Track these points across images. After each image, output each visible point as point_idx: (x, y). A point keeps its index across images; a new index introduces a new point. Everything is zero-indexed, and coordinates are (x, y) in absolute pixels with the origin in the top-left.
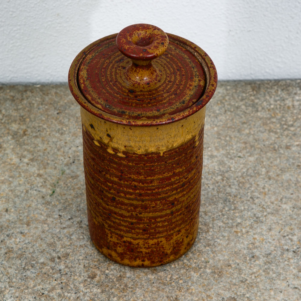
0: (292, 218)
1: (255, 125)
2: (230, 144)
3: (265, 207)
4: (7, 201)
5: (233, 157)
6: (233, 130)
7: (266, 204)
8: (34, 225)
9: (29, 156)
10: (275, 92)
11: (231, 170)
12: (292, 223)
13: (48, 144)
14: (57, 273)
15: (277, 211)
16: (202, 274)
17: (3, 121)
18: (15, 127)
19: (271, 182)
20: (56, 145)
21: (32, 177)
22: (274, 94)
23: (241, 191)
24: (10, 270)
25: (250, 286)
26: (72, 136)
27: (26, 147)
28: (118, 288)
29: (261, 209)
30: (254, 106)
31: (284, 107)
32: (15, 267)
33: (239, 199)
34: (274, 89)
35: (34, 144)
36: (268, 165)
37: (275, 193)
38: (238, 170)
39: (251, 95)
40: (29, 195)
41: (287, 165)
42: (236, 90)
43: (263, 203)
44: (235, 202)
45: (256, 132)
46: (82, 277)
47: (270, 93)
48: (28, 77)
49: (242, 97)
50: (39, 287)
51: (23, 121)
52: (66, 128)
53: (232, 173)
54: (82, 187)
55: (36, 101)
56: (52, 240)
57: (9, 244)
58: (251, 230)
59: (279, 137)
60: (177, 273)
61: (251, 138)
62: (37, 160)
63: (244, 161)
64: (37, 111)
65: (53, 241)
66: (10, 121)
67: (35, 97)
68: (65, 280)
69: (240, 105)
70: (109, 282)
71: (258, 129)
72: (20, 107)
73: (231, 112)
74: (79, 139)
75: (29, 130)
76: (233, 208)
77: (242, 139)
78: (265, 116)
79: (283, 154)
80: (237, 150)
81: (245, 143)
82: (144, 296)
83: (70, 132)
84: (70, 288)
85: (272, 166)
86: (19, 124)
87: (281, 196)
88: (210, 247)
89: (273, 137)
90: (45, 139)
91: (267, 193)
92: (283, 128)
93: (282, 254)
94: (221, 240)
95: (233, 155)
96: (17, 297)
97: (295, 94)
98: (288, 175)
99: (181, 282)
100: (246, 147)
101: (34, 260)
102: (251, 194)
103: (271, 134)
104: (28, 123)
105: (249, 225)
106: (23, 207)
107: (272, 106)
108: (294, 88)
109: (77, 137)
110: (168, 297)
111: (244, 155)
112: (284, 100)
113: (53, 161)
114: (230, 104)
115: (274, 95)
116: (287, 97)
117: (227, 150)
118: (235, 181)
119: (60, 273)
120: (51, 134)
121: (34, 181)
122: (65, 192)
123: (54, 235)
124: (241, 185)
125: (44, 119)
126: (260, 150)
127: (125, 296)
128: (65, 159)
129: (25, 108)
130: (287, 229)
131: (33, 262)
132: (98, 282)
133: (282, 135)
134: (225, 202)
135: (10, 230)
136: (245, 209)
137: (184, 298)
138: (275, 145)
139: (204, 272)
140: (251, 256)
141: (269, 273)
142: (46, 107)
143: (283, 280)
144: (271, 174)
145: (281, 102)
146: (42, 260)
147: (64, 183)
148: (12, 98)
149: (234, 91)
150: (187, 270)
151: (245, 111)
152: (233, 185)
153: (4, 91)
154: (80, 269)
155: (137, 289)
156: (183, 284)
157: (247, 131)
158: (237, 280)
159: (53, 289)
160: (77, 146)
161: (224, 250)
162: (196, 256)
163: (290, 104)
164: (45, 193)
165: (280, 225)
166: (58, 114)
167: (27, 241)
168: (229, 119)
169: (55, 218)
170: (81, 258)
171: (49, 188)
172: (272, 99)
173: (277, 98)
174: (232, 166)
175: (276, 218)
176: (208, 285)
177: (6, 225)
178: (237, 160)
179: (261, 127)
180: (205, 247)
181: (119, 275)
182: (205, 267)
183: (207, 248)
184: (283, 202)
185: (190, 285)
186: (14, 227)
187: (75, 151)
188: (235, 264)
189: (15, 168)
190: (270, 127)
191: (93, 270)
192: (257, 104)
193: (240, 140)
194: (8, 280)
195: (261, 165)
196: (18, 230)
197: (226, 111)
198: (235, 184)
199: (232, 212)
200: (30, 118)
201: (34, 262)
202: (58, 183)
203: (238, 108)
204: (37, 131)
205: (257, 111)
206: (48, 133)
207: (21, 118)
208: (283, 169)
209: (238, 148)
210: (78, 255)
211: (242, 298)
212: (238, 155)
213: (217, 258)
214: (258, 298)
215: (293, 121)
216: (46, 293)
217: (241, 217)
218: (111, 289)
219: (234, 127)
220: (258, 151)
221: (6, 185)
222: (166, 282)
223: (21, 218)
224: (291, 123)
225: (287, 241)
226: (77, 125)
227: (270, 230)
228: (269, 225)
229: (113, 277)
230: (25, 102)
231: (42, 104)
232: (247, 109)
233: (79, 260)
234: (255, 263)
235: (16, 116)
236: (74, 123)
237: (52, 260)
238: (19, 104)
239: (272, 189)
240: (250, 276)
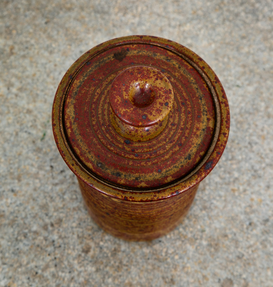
1: (254, 41)
2: (229, 68)
3: (263, 156)
5: (231, 87)
6: (232, 47)
7: (265, 153)
8: (26, 180)
9: (18, 84)
13: (36, 67)
14: (50, 245)
16: (199, 248)
18: (1, 43)
19: (270, 121)
20: (45, 68)
21: (22, 114)
23: (239, 134)
24: (2, 242)
25: (247, 264)
26: (62, 55)
27: (14, 71)
28: (113, 266)
29: (259, 159)
30: (254, 12)
32: (8, 238)
33: (237, 146)
35: (22, 66)
36: (268, 97)
38: (236, 105)
40: (19, 139)
43: (262, 151)
44: (233, 149)
45: (256, 50)
46: (76, 251)
50: (33, 265)
51: (9, 34)
52: (55, 44)
55: (22, 4)
56: (44, 201)
58: (248, 188)
60: (173, 245)
62: (25, 89)
63: (243, 92)
64: (24, 19)
68: (59, 255)
69: (240, 11)
71: (259, 47)
72: (5, 13)
73: (230, 21)
75: (16, 47)
76: (230, 157)
77: (242, 61)
78: (266, 27)
80: (235, 77)
81: (244, 66)
82: (139, 275)
83: (59, 51)
84: (64, 266)
85: (272, 100)
86: (5, 38)
88: (207, 210)
90: (34, 60)
91: (266, 137)
94: (217, 201)
95: (231, 84)
96: (10, 278)
99: (177, 257)
100: (244, 73)
101: (27, 228)
102: (249, 138)
104: (15, 37)
105: (247, 181)
106: (13, 155)
109: (67, 57)
110: (163, 278)
111: (243, 84)
113: (42, 91)
114: (228, 10)
117: (224, 76)
119: (54, 245)
120: (40, 53)
121: (23, 119)
123: (46, 194)
124: (239, 126)
125: (31, 30)
126: (259, 76)
127: (120, 276)
129: (11, 15)
131: (25, 231)
132: (93, 257)
136: (242, 158)
137: (180, 279)
139: (200, 245)
140: (248, 223)
141: (266, 247)
142: (34, 14)
144: (270, 110)
146: (35, 228)
150: (183, 241)
151: (245, 20)
154: (73, 241)
155: (133, 267)
156: (179, 260)
157: (246, 49)
159: (47, 267)
161: (220, 214)
162: (192, 223)
164: (36, 136)
166: (46, 23)
167: (18, 203)
168: (227, 31)
169: (46, 171)
170: (74, 225)
171: (40, 129)
176: (204, 262)
178: (235, 91)
179: (261, 43)
180: (201, 210)
181: (113, 249)
182: (201, 238)
183: (204, 212)
185: (186, 261)
186: (4, 183)
188: (231, 233)
189: (3, 100)
190: (271, 43)
192: (258, 9)
193: (239, 62)
195: (260, 97)
196: (8, 187)
197: (224, 20)
199: (229, 162)
200: (16, 30)
201: (27, 231)
202: (48, 122)
203: (237, 15)
204: (25, 48)
205: (258, 20)
206: (36, 51)
207: (7, 29)
209: (236, 73)
210: (72, 221)
211: (238, 279)
212: (237, 84)
213: (213, 226)
214: (255, 280)
216: (40, 272)
217: (239, 170)
218: (106, 266)
219: (232, 43)
220: (257, 78)
222: (162, 257)
223: (11, 171)
227: (268, 187)
228: (267, 180)
229: (108, 251)
230: (10, 6)
231: (28, 10)
232: (247, 17)
233: (72, 228)
234: (252, 233)
235: (2, 26)
236: (63, 37)
237: (45, 227)
238: (5, 9)
239: (271, 131)
240: (247, 250)
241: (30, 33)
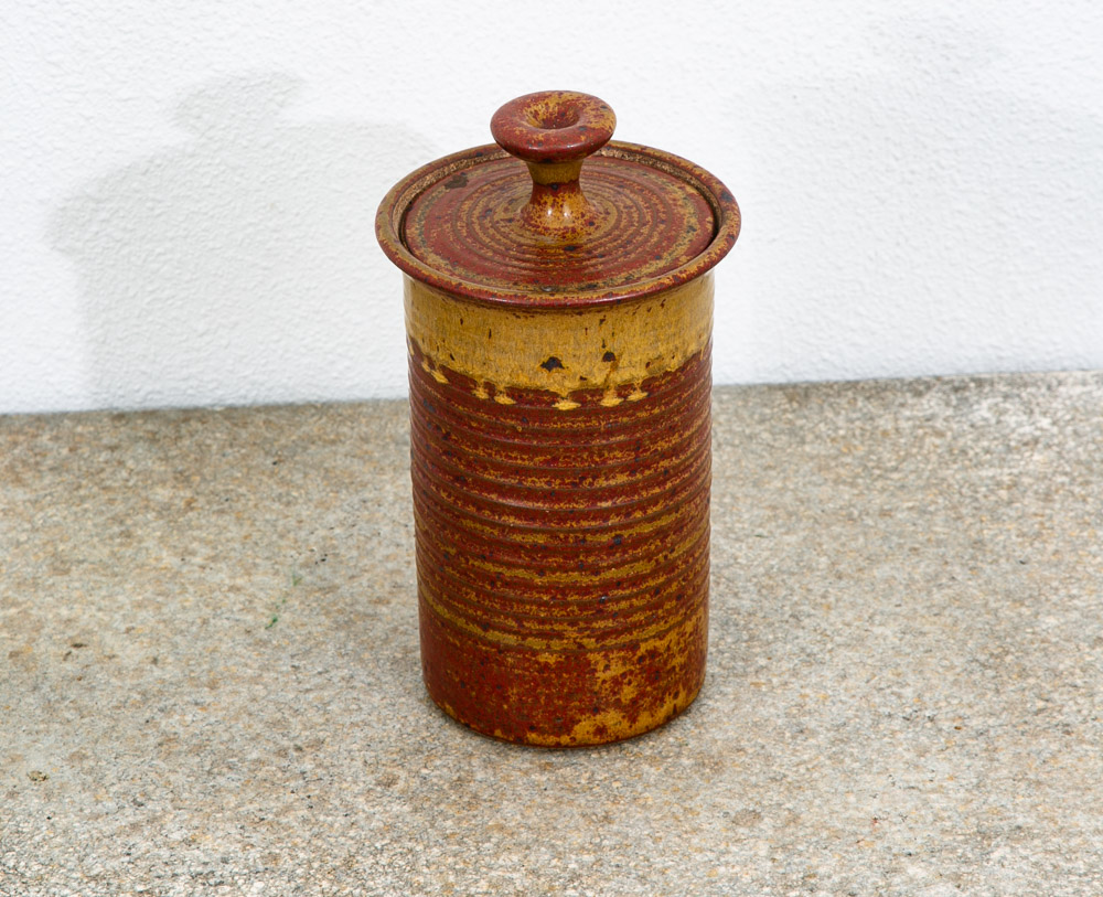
0: (898, 652)
1: (797, 471)
2: (735, 511)
3: (828, 633)
4: (154, 642)
5: (743, 538)
6: (741, 483)
7: (833, 628)
8: (230, 688)
9: (206, 551)
10: (849, 403)
11: (738, 563)
12: (899, 661)
13: (252, 525)
14: (296, 779)
15: (861, 640)
16: (671, 769)
17: (130, 484)
18: (163, 495)
19: (843, 583)
20: (274, 526)
21: (217, 593)
22: (846, 406)
23: (766, 604)
24: (172, 778)
25: (796, 788)
26: (316, 507)
27: (196, 533)
28: (455, 803)
29: (819, 638)
30: (792, 432)
31: (872, 434)
32: (187, 771)
33: (762, 621)
34: (846, 396)
35: (217, 526)
36: (834, 549)
37: (853, 605)
38: (756, 563)
39: (785, 411)
40: (211, 629)
41: (885, 548)
42: (746, 401)
43: (824, 626)
44: (752, 626)
45: (800, 484)
46: (361, 784)
47: (835, 405)
48: (190, 392)
49: (761, 414)
50: (252, 808)
51: (183, 482)
52: (297, 491)
53: (742, 568)
54: (348, 608)
55: (215, 439)
57: (166, 726)
58: (793, 680)
59: (861, 494)
60: (606, 769)
61: (788, 498)
62: (225, 558)
63: (772, 544)
64: (220, 460)
65: (279, 718)
66: (150, 482)
67: (213, 432)
68: (317, 792)
69: (757, 431)
70: (431, 790)
71: (807, 479)
72: (174, 453)
73: (733, 445)
74: (334, 512)
75: (202, 500)
76: (745, 638)
77: (766, 500)
78: (823, 452)
79: (872, 527)
80: (751, 523)
81: (774, 508)
82: (522, 814)
83: (310, 500)
84: (330, 807)
85: (845, 552)
86: (174, 487)
87: (871, 611)
89: (846, 493)
90: (246, 516)
91: (833, 606)
92: (871, 475)
93: (876, 724)
94: (716, 701)
95: (741, 533)
96: (196, 828)
97: (902, 405)
98: (887, 568)
99: (616, 785)
100: (776, 517)
101: (234, 756)
102: (791, 609)
103: (841, 487)
104: (198, 486)
105: (789, 670)
106: (197, 652)
107: (842, 432)
108: (899, 394)
109: (328, 509)
110: (584, 816)
111: (771, 532)
112: (872, 419)
113: (268, 559)
115: (844, 409)
116: (882, 412)
117: (725, 523)
118: (749, 584)
119: (304, 778)
120: (260, 506)
121: (221, 600)
122: (306, 619)
123: (283, 706)
124: (764, 592)
125: (239, 475)
126: (812, 521)
127: (474, 817)
128: (300, 554)
129: (188, 456)
130: (888, 674)
131: (231, 760)
132: (403, 792)
133: (868, 489)
134: (726, 627)
135: (167, 699)
136: (776, 638)
137: (627, 815)
138: (852, 509)
139: (676, 765)
140: (795, 728)
141: (842, 762)
142: (243, 451)
143: (878, 773)
144: (841, 567)
145: (864, 424)
146: (254, 755)
147: (302, 603)
148: (150, 436)
149: (740, 403)
150: (632, 761)
151: (772, 443)
152: (744, 592)
153: (127, 423)
154: (353, 770)
155: (505, 802)
156: (624, 789)
157: (778, 484)
158: (762, 777)
159: (288, 809)
160: (329, 526)
161: (725, 720)
163: (890, 427)
164: (253, 624)
165: (867, 667)
166: (275, 463)
167: (212, 720)
168: (728, 461)
169: (281, 672)
170: (355, 747)
171: (263, 614)
172: (841, 417)
173: (854, 416)
174: (738, 554)
175: (857, 654)
176: (688, 787)
177: (156, 689)
178: (754, 543)
179: (813, 474)
182: (678, 755)
184: (877, 622)
185: (640, 790)
186: (176, 693)
187: (324, 538)
188: (755, 746)
189: (169, 575)
190: (837, 474)
191: (389, 770)
192: (801, 428)
193: (761, 502)
194: (170, 796)
195: (815, 550)
196: (186, 698)
198: (749, 591)
199: (744, 645)
200: (202, 475)
201: (235, 759)
202: (284, 601)
203: (751, 437)
204: (222, 500)
205: (803, 442)
206: (251, 504)
207: (178, 475)
208: (874, 558)
209: (753, 518)
210: (348, 741)
211: (774, 811)
212: (756, 533)
213: (707, 737)
214: (815, 810)
215: (896, 460)
216: (270, 817)
217: (768, 655)
218: (438, 804)
219: (742, 476)
220: (807, 523)
221: (148, 611)
222: (578, 786)
223: (193, 675)
224: (893, 463)
225: (888, 698)
226: (328, 485)
227: (844, 677)
228: (841, 667)
229: (441, 782)
230: (187, 442)
231: (231, 446)
232: (775, 440)
233: (350, 752)
234: (805, 744)
235: (165, 472)
236: (319, 481)
237: (282, 753)
238: (172, 448)
239: (846, 597)
240: (795, 769)
241: (237, 478)
